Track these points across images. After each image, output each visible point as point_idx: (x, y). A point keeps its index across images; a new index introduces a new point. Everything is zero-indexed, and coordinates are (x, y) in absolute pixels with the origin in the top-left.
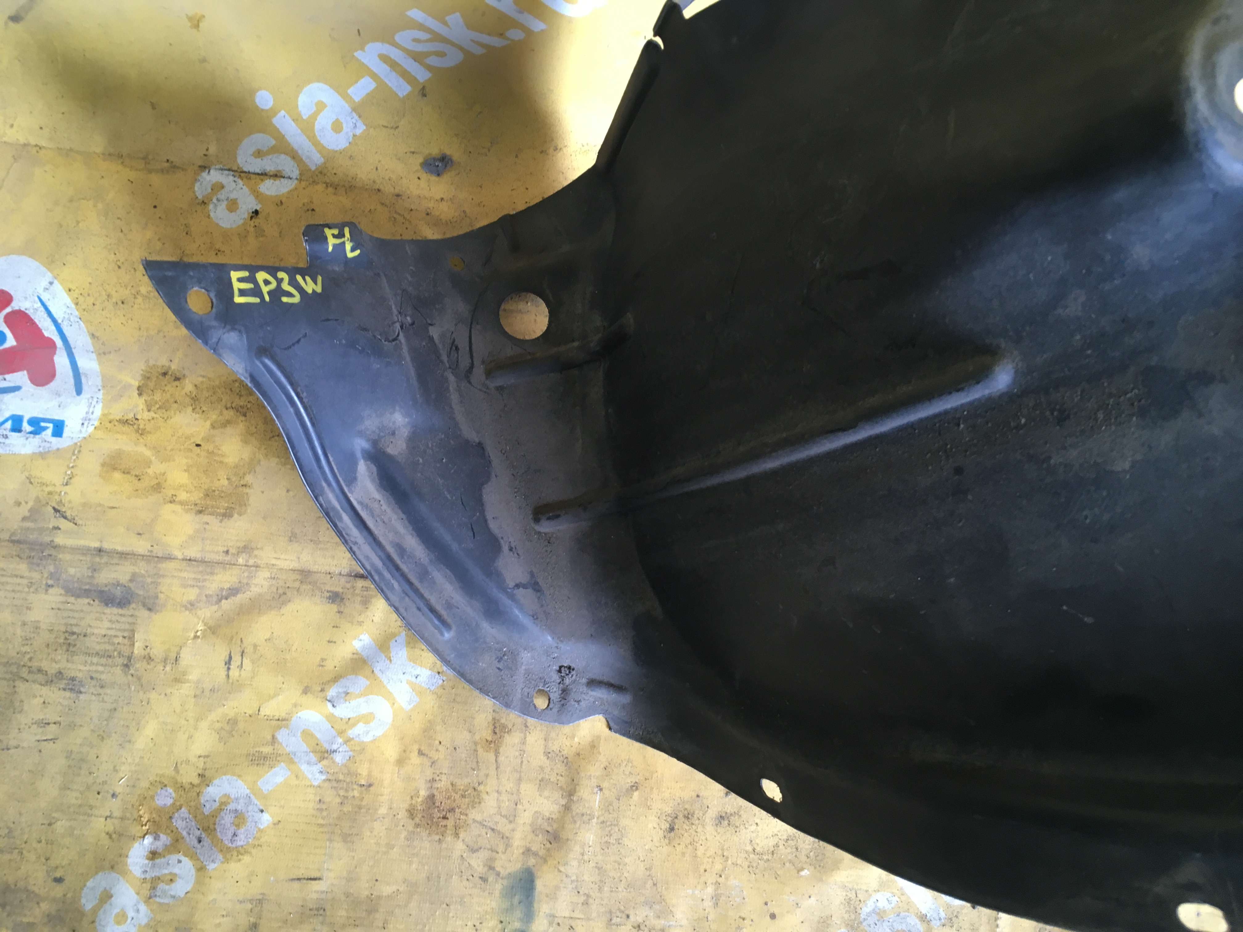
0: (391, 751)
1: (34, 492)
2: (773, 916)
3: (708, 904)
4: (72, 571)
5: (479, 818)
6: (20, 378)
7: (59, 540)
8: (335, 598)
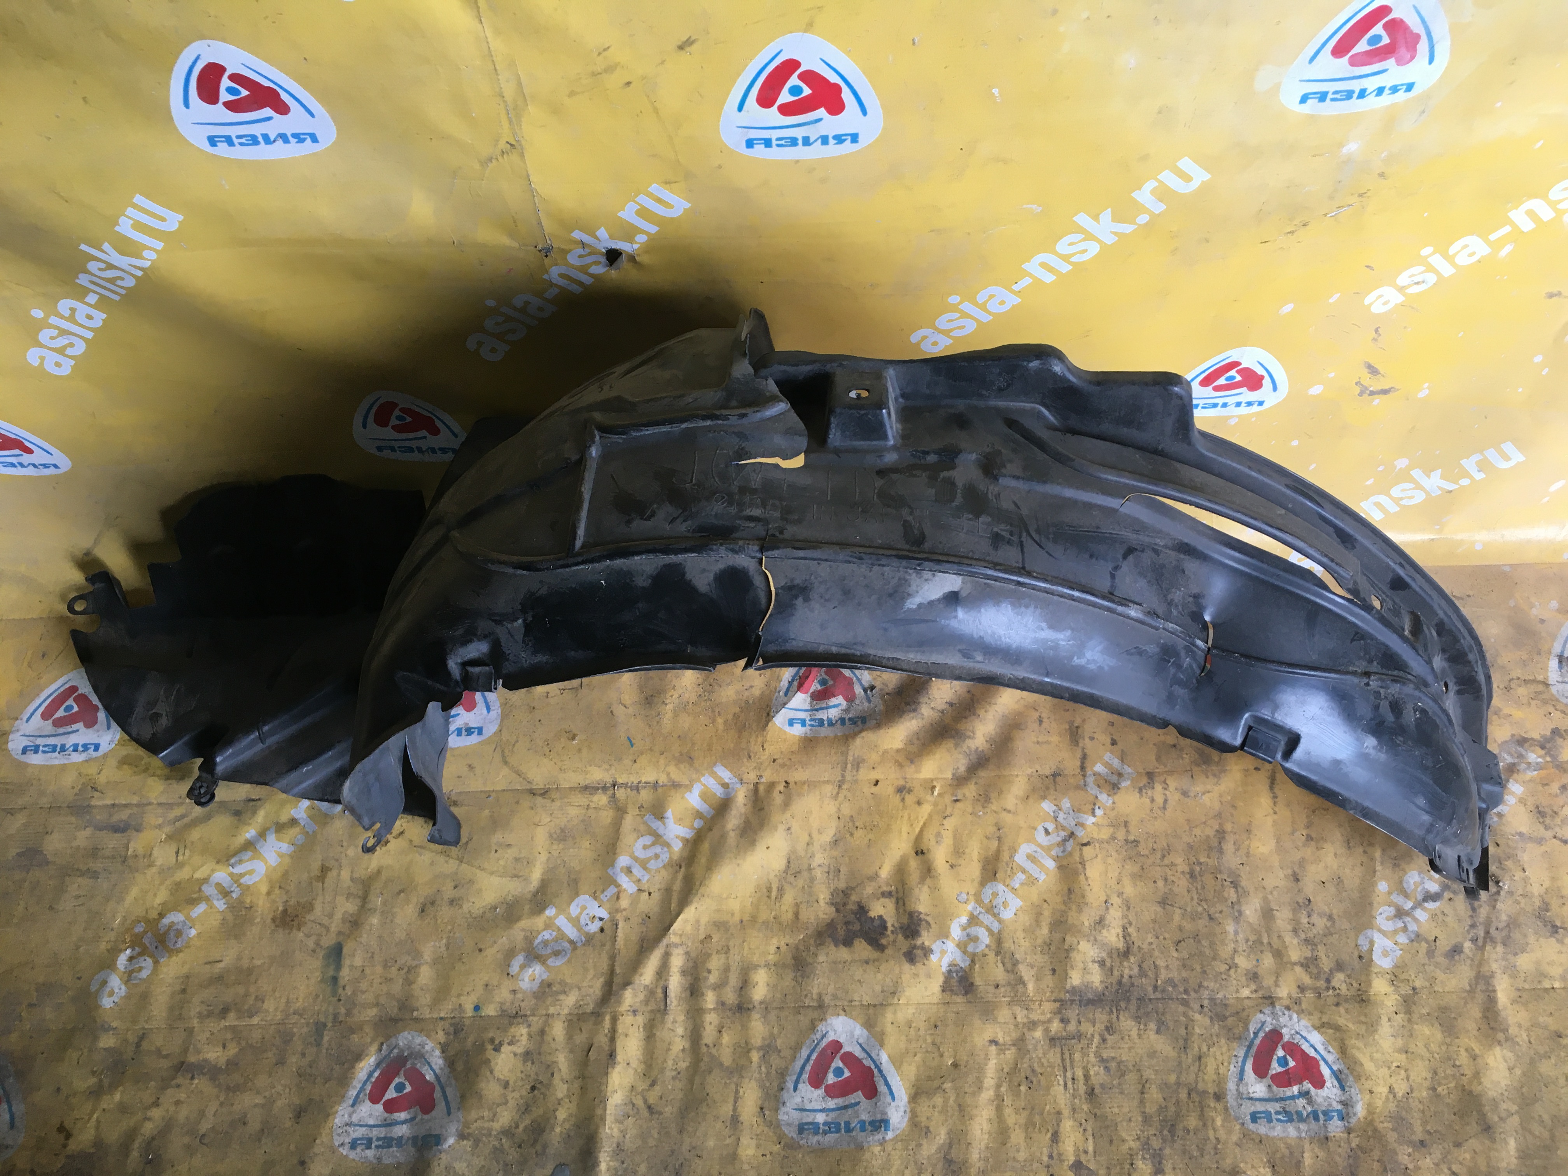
0: (264, 889)
1: (83, 780)
2: (480, 950)
3: (443, 949)
4: (98, 817)
5: (312, 918)
7: (94, 802)
8: (237, 813)
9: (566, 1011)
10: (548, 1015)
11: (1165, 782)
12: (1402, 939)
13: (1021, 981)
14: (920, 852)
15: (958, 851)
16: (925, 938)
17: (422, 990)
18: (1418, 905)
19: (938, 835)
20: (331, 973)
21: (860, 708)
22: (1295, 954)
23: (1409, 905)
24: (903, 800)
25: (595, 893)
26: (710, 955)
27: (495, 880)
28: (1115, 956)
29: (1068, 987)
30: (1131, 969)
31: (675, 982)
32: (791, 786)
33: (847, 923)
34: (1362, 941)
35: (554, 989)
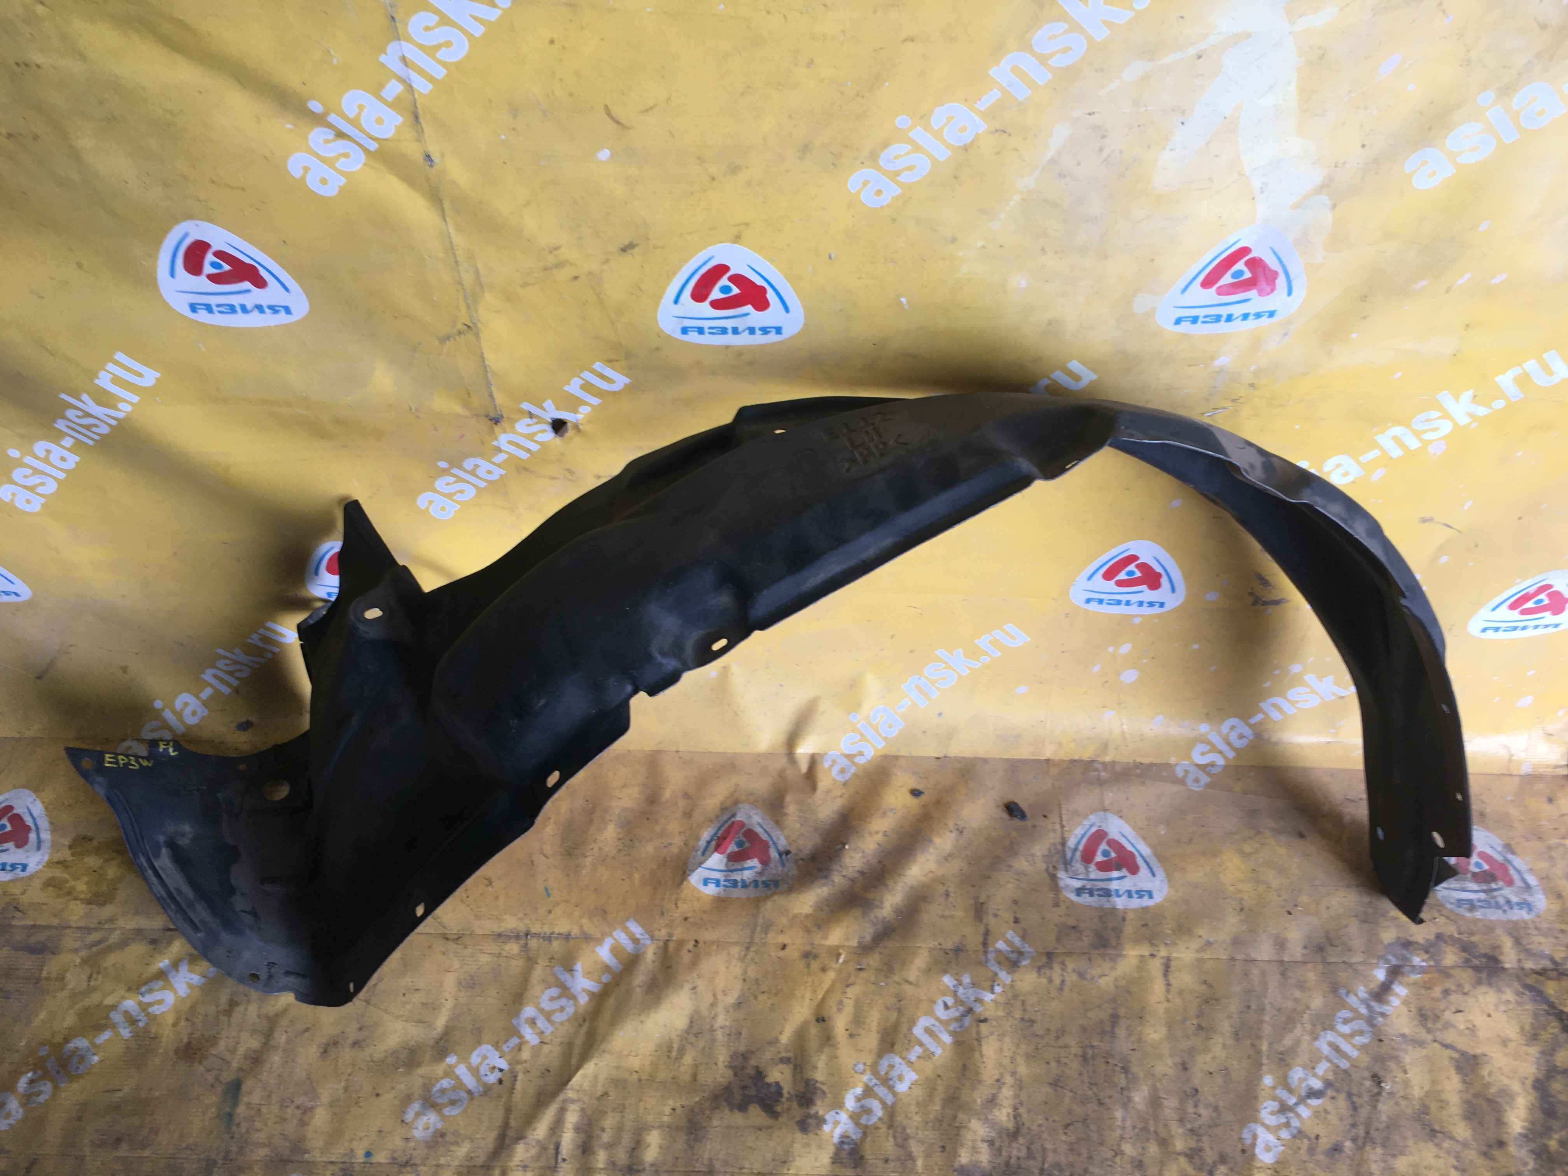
0: (170, 1019)
1: (6, 899)
2: (378, 1095)
3: (341, 1091)
4: (17, 938)
5: (214, 1052)
6: (10, 845)
7: (14, 923)
8: (154, 942)
9: (457, 1163)
10: (438, 1166)
11: (1063, 963)
12: (1285, 1134)
13: (910, 1157)
14: (821, 1019)
15: (858, 1020)
16: (819, 1108)
17: (316, 1132)
18: (1302, 1101)
19: (841, 1003)
20: (228, 1109)
21: (774, 872)
22: (1179, 1145)
23: (1292, 1101)
24: (808, 966)
25: (497, 1043)
26: (605, 1113)
27: (400, 1025)
28: (1004, 1136)
29: (956, 1165)
30: (1019, 1150)
31: (568, 1139)
32: (701, 944)
33: (744, 1088)
34: (1246, 1135)
35: (447, 1139)
